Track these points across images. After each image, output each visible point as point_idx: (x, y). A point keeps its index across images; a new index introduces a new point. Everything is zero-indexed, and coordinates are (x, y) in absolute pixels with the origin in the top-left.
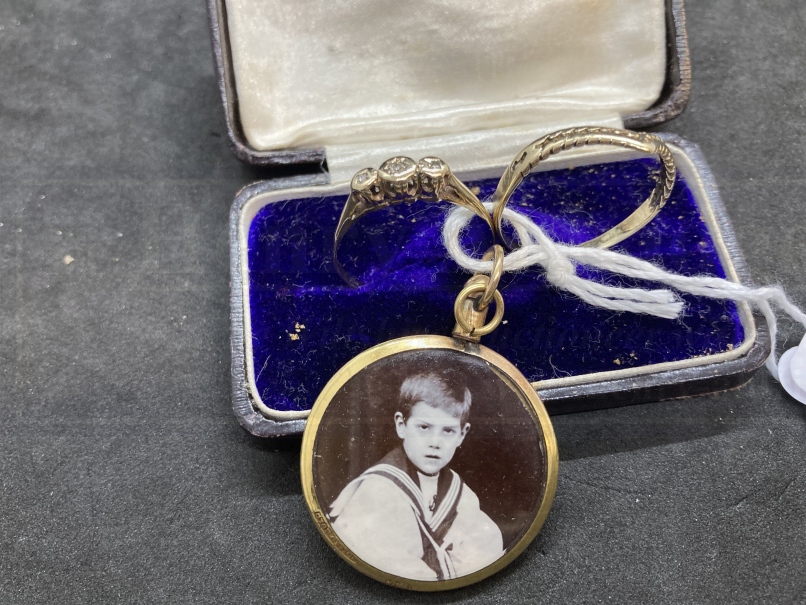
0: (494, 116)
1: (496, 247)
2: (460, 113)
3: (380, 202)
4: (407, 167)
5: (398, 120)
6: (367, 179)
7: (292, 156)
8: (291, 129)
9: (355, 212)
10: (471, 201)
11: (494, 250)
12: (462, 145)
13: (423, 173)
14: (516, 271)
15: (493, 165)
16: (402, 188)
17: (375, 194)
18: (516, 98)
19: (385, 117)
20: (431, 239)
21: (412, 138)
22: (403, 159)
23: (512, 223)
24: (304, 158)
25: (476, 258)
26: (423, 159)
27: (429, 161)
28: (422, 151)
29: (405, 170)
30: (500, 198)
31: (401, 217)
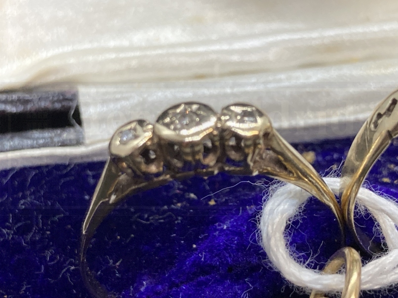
0: (334, 47)
1: (347, 251)
2: (284, 41)
3: (158, 175)
4: (203, 119)
5: (190, 50)
6: (136, 137)
7: (26, 102)
8: (28, 62)
9: (116, 191)
10: (305, 175)
11: (343, 256)
12: (288, 87)
13: (228, 130)
14: (379, 291)
15: (335, 118)
16: (194, 154)
17: (149, 161)
18: (367, 20)
19: (173, 46)
20: (240, 234)
21: (211, 76)
22: (195, 107)
23: (372, 210)
24: (43, 104)
25: (315, 268)
26: (227, 108)
27: (238, 110)
28: (226, 96)
29: (198, 124)
30: (353, 171)
31: (192, 195)
